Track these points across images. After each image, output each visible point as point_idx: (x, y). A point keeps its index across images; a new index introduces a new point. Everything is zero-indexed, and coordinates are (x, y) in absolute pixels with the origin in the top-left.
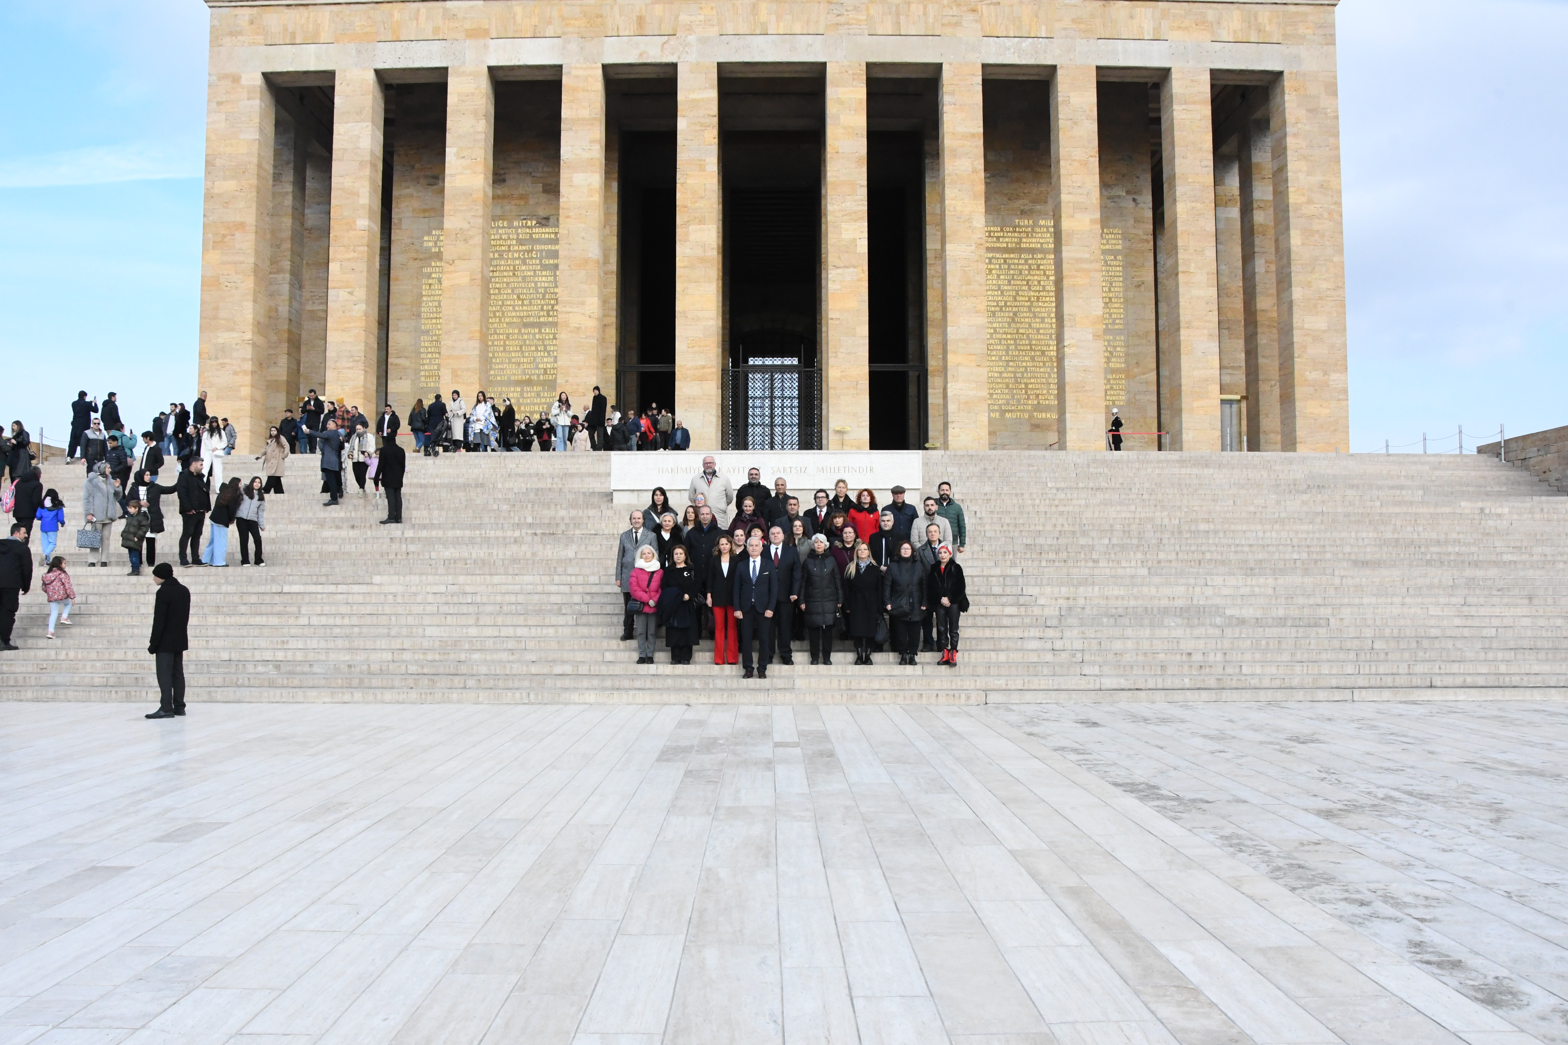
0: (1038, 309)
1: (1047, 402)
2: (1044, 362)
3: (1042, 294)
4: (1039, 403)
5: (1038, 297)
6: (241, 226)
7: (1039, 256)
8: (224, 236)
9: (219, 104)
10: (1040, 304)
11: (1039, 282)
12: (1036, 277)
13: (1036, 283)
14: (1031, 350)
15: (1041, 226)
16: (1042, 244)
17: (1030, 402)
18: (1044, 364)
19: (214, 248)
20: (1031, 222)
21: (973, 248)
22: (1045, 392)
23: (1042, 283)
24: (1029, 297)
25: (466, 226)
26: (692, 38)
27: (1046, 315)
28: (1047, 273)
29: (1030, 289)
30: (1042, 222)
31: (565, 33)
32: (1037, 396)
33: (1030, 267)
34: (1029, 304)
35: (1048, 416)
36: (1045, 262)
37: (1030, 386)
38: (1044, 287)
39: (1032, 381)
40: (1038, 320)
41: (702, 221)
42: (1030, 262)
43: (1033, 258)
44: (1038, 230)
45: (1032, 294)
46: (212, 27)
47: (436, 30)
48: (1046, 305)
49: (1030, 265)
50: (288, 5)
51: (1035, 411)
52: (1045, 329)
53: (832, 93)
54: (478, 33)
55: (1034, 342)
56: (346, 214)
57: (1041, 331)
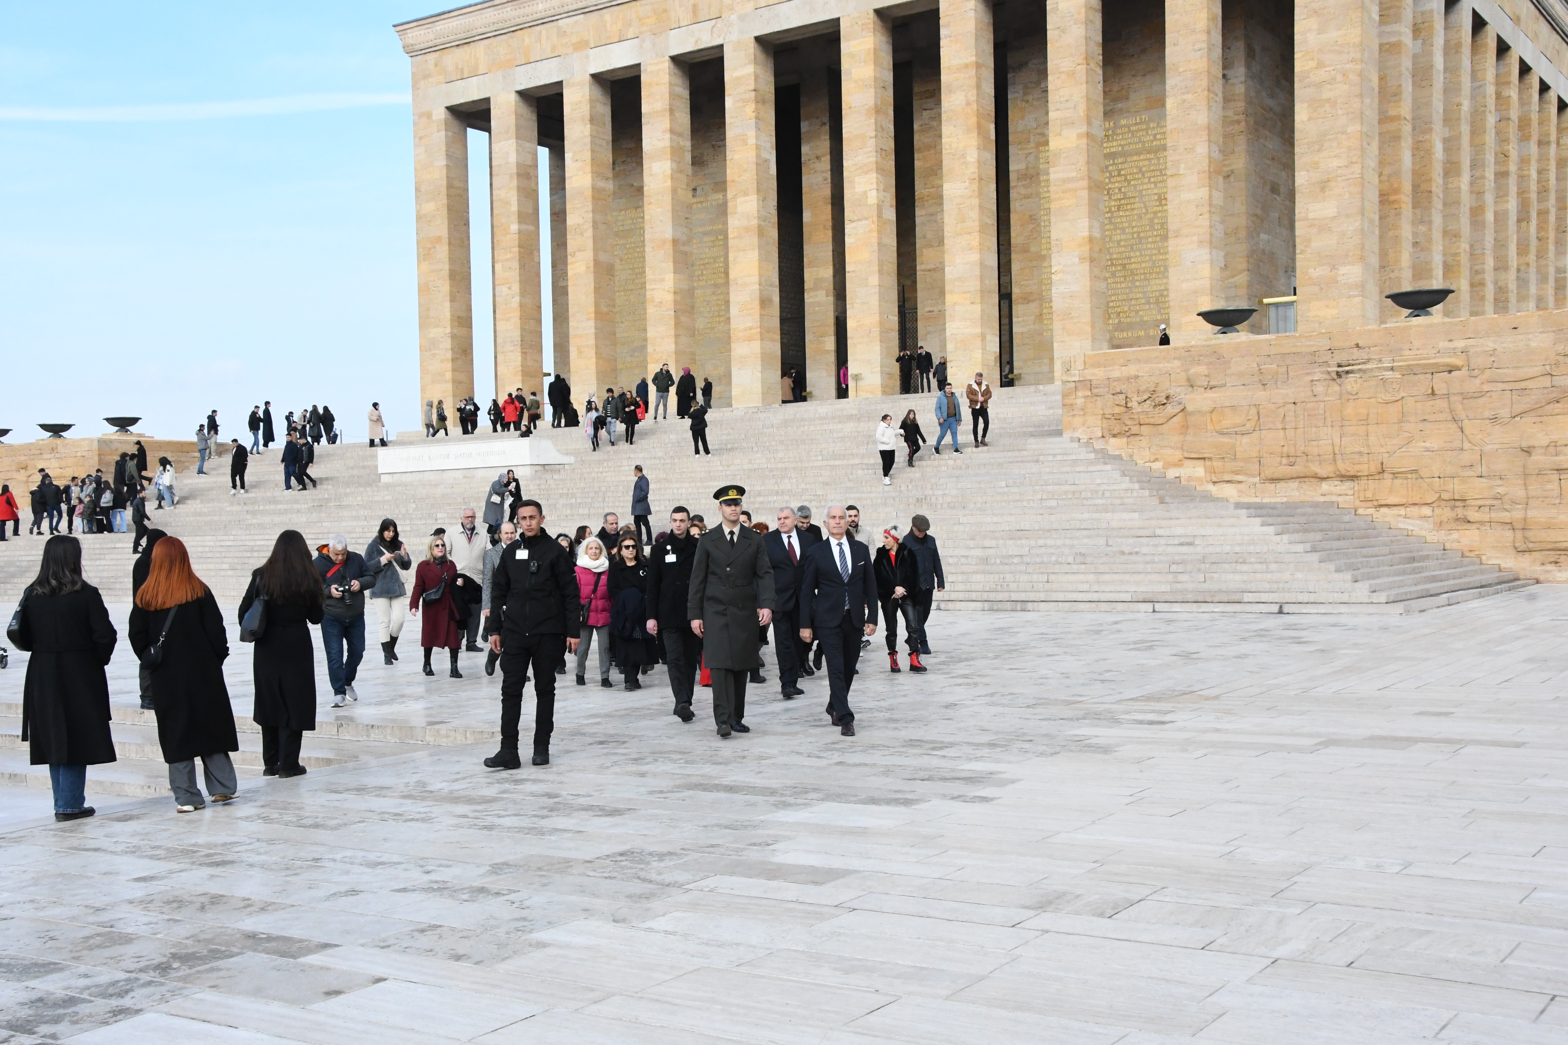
0: (1119, 220)
1: (1128, 320)
2: (1125, 277)
3: (1123, 202)
4: (1120, 322)
5: (1119, 207)
6: (439, 239)
7: (1120, 160)
8: (430, 249)
9: (421, 138)
10: (1121, 213)
11: (1120, 189)
12: (1117, 185)
13: (1117, 191)
14: (1112, 265)
15: (1122, 127)
16: (1123, 146)
17: (1111, 322)
18: (1125, 279)
19: (424, 260)
20: (1111, 124)
21: (967, 184)
22: (1126, 309)
23: (1123, 189)
24: (1110, 207)
25: (581, 221)
26: (734, 18)
27: (1127, 225)
28: (1128, 178)
29: (1110, 198)
30: (1123, 122)
31: (641, 33)
32: (1118, 314)
33: (1111, 174)
34: (1109, 215)
35: (1130, 334)
36: (1126, 165)
37: (1111, 304)
38: (1125, 193)
39: (1113, 298)
40: (1118, 232)
41: (746, 194)
42: (1111, 168)
43: (1114, 164)
44: (1119, 131)
45: (1113, 203)
46: (413, 74)
47: (554, 48)
48: (1127, 213)
49: (1110, 172)
50: (458, 45)
51: (1116, 331)
52: (1126, 240)
53: (846, 47)
54: (582, 45)
55: (1115, 256)
56: (503, 221)
57: (1122, 243)
